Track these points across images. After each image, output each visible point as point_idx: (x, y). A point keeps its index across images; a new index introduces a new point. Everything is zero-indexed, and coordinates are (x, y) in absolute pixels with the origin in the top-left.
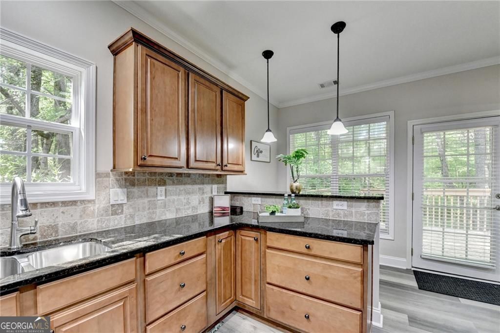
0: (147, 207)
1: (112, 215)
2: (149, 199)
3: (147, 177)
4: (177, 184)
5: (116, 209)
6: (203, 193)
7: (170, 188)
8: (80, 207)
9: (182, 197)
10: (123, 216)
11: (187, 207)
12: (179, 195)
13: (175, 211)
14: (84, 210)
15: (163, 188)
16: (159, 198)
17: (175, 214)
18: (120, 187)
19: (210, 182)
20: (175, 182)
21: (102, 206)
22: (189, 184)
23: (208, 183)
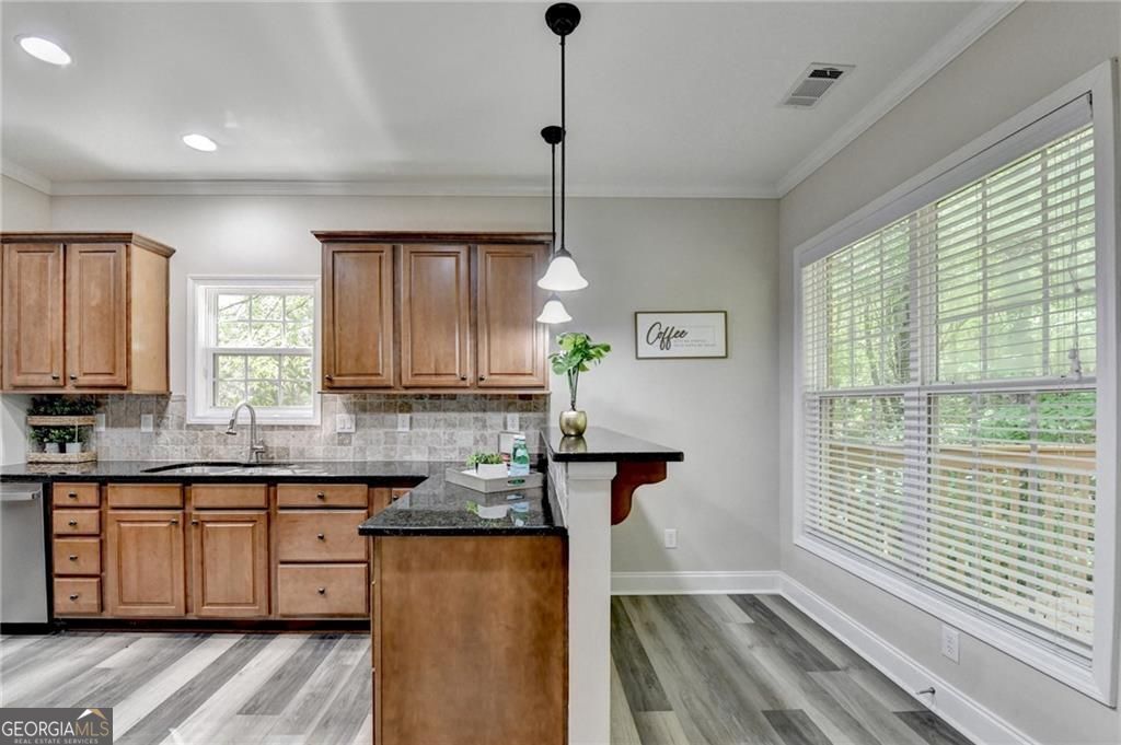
0: (383, 442)
1: (339, 444)
2: (386, 430)
3: (383, 400)
4: (431, 411)
5: (343, 438)
6: (484, 426)
7: (417, 416)
8: (307, 433)
9: (440, 431)
10: (352, 448)
11: (450, 446)
12: (434, 428)
13: (427, 450)
14: (311, 437)
15: (408, 415)
16: (400, 429)
17: (427, 455)
18: (349, 412)
19: (502, 408)
20: (428, 406)
21: (328, 434)
22: (453, 410)
23: (498, 410)
